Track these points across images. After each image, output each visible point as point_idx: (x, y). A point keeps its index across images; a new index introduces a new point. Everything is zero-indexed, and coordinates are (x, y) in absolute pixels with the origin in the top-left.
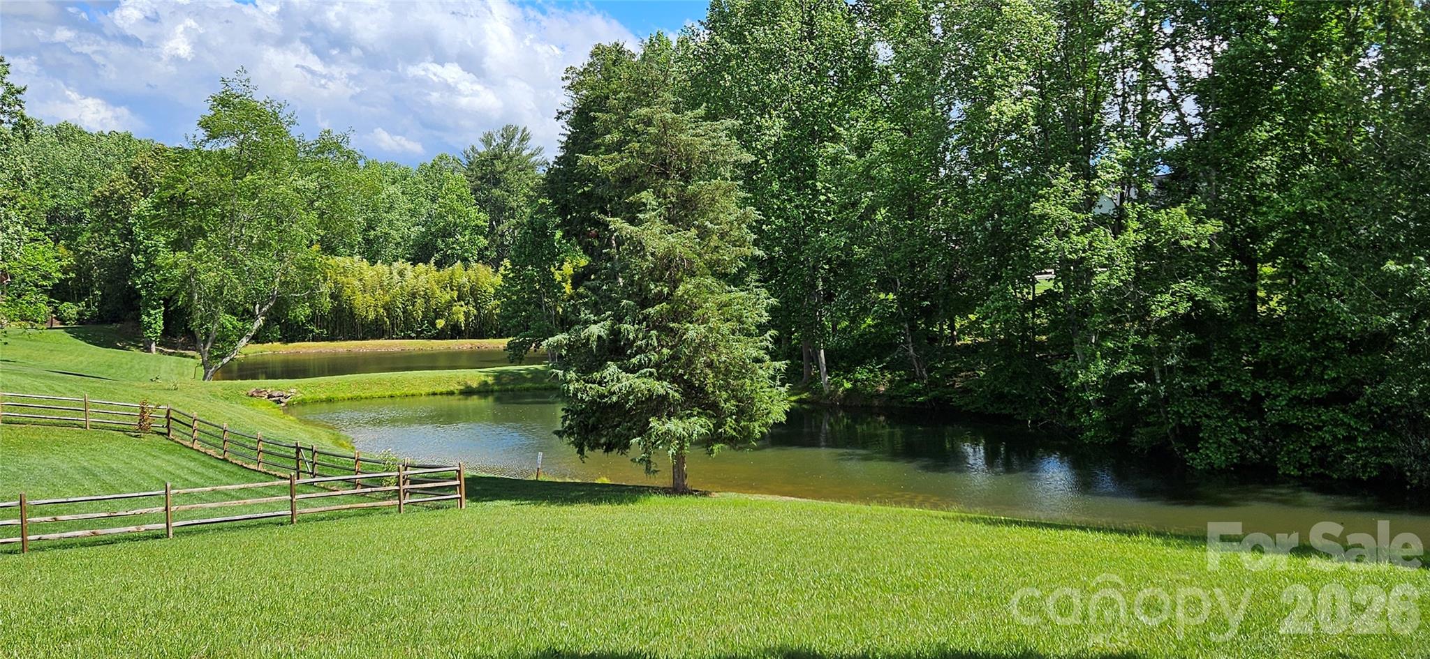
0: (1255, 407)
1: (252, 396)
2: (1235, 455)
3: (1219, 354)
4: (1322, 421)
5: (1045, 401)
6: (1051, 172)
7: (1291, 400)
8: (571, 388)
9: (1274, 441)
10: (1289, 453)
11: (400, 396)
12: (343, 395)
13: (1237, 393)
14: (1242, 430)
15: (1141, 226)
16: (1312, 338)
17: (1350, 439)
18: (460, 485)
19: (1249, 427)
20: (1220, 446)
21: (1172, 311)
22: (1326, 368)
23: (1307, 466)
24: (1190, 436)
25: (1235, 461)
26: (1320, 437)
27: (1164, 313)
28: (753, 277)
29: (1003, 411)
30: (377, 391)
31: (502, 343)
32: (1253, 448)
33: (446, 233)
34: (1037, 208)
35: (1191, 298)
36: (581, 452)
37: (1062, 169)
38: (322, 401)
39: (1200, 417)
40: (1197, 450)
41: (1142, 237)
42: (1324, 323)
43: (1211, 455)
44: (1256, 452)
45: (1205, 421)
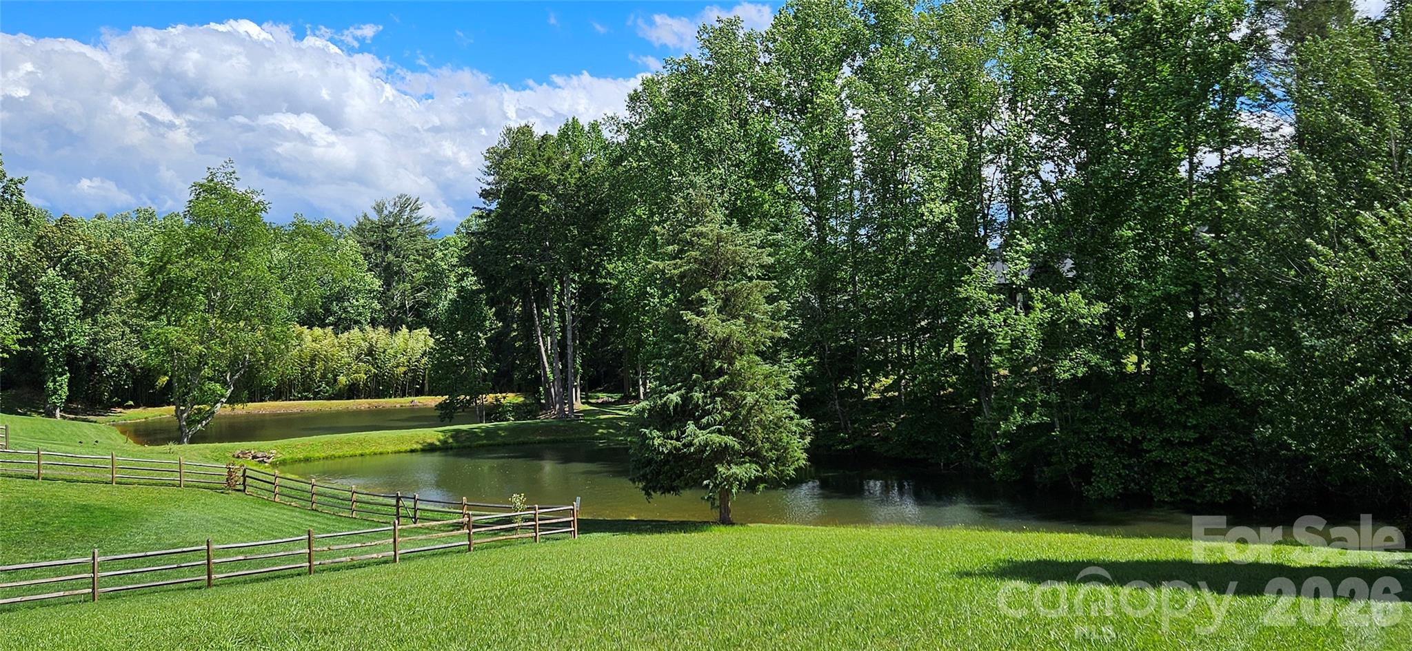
0: (1135, 449)
1: (238, 457)
2: (1120, 486)
3: (1105, 407)
4: (1187, 458)
5: (954, 448)
6: (970, 262)
7: (1161, 442)
8: (656, 443)
9: (1149, 475)
10: (1161, 483)
11: (370, 455)
12: (317, 455)
13: (1120, 437)
14: (1124, 467)
15: (1045, 306)
16: (1176, 393)
17: (1209, 472)
18: (573, 521)
19: (1130, 464)
20: (1108, 480)
21: (1073, 374)
22: (1188, 417)
23: (1177, 493)
24: (1085, 473)
25: (1120, 491)
26: (1185, 471)
27: (1067, 376)
28: (784, 354)
29: (918, 456)
30: (347, 450)
31: (432, 401)
32: (1133, 480)
33: (340, 297)
34: (963, 292)
35: (1086, 363)
36: (648, 494)
37: (979, 260)
38: (300, 461)
39: (1093, 457)
40: (1090, 483)
41: (1047, 315)
42: (1186, 381)
43: (1102, 487)
44: (1136, 484)
45: (1097, 460)
